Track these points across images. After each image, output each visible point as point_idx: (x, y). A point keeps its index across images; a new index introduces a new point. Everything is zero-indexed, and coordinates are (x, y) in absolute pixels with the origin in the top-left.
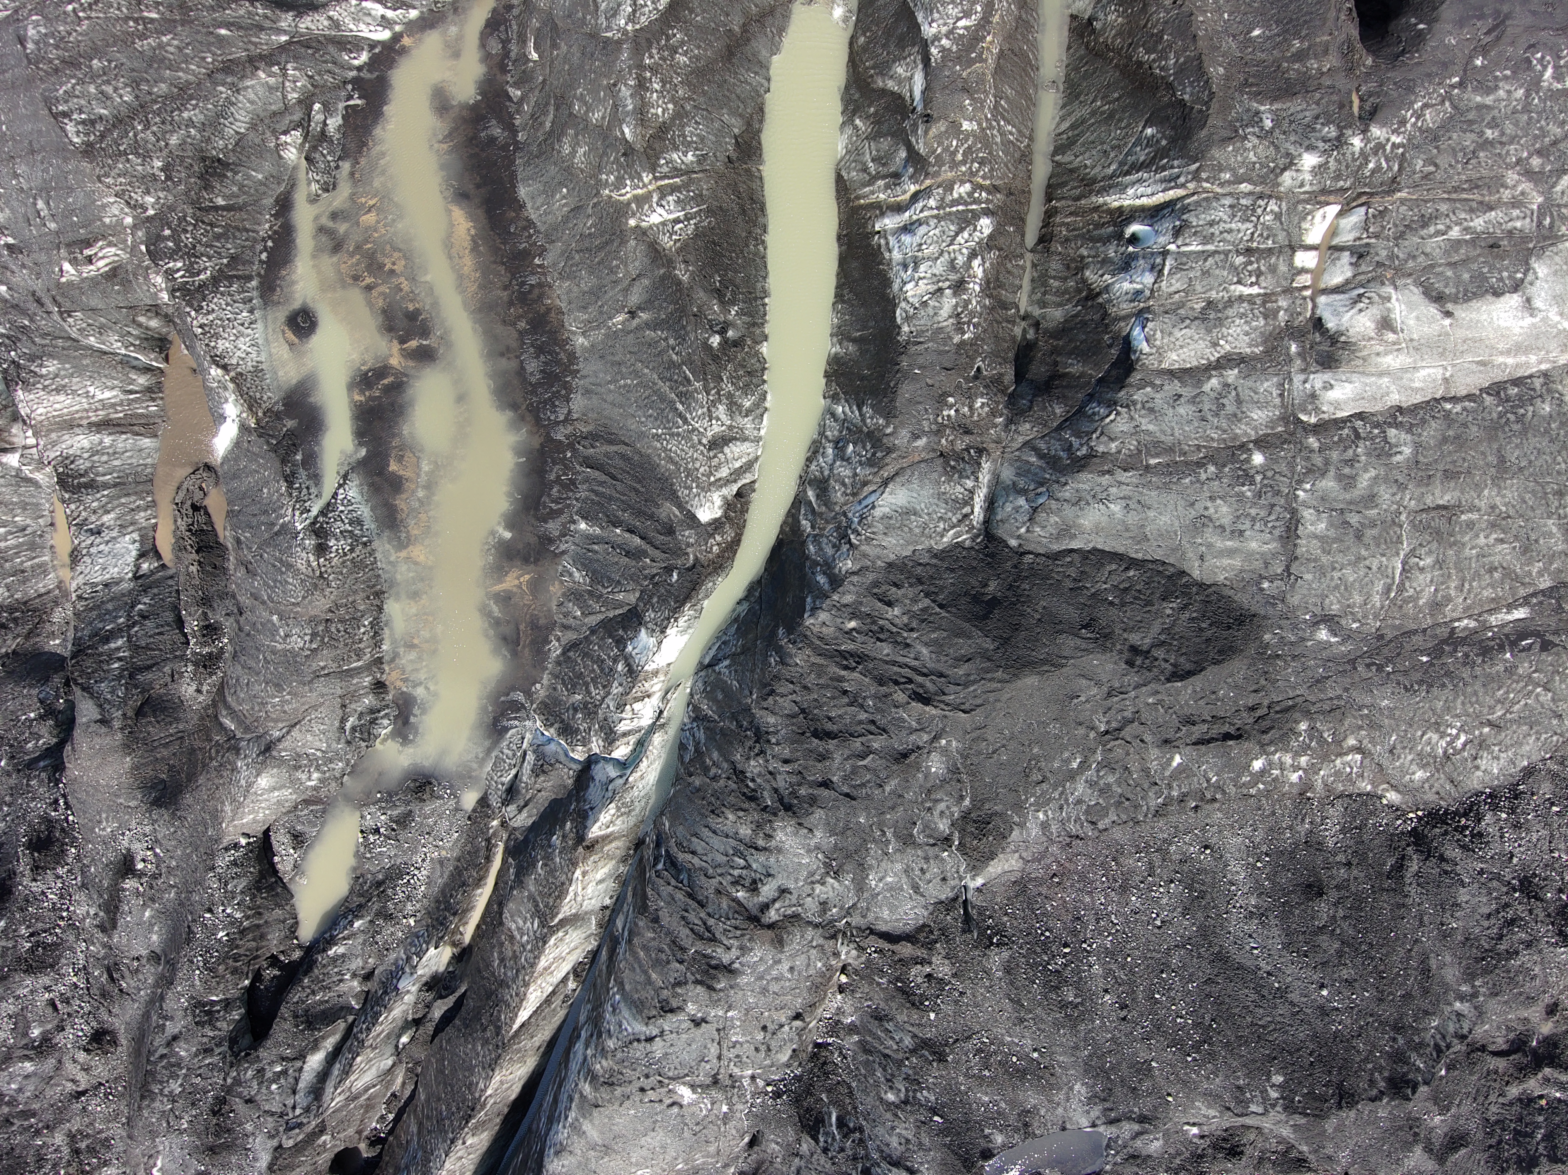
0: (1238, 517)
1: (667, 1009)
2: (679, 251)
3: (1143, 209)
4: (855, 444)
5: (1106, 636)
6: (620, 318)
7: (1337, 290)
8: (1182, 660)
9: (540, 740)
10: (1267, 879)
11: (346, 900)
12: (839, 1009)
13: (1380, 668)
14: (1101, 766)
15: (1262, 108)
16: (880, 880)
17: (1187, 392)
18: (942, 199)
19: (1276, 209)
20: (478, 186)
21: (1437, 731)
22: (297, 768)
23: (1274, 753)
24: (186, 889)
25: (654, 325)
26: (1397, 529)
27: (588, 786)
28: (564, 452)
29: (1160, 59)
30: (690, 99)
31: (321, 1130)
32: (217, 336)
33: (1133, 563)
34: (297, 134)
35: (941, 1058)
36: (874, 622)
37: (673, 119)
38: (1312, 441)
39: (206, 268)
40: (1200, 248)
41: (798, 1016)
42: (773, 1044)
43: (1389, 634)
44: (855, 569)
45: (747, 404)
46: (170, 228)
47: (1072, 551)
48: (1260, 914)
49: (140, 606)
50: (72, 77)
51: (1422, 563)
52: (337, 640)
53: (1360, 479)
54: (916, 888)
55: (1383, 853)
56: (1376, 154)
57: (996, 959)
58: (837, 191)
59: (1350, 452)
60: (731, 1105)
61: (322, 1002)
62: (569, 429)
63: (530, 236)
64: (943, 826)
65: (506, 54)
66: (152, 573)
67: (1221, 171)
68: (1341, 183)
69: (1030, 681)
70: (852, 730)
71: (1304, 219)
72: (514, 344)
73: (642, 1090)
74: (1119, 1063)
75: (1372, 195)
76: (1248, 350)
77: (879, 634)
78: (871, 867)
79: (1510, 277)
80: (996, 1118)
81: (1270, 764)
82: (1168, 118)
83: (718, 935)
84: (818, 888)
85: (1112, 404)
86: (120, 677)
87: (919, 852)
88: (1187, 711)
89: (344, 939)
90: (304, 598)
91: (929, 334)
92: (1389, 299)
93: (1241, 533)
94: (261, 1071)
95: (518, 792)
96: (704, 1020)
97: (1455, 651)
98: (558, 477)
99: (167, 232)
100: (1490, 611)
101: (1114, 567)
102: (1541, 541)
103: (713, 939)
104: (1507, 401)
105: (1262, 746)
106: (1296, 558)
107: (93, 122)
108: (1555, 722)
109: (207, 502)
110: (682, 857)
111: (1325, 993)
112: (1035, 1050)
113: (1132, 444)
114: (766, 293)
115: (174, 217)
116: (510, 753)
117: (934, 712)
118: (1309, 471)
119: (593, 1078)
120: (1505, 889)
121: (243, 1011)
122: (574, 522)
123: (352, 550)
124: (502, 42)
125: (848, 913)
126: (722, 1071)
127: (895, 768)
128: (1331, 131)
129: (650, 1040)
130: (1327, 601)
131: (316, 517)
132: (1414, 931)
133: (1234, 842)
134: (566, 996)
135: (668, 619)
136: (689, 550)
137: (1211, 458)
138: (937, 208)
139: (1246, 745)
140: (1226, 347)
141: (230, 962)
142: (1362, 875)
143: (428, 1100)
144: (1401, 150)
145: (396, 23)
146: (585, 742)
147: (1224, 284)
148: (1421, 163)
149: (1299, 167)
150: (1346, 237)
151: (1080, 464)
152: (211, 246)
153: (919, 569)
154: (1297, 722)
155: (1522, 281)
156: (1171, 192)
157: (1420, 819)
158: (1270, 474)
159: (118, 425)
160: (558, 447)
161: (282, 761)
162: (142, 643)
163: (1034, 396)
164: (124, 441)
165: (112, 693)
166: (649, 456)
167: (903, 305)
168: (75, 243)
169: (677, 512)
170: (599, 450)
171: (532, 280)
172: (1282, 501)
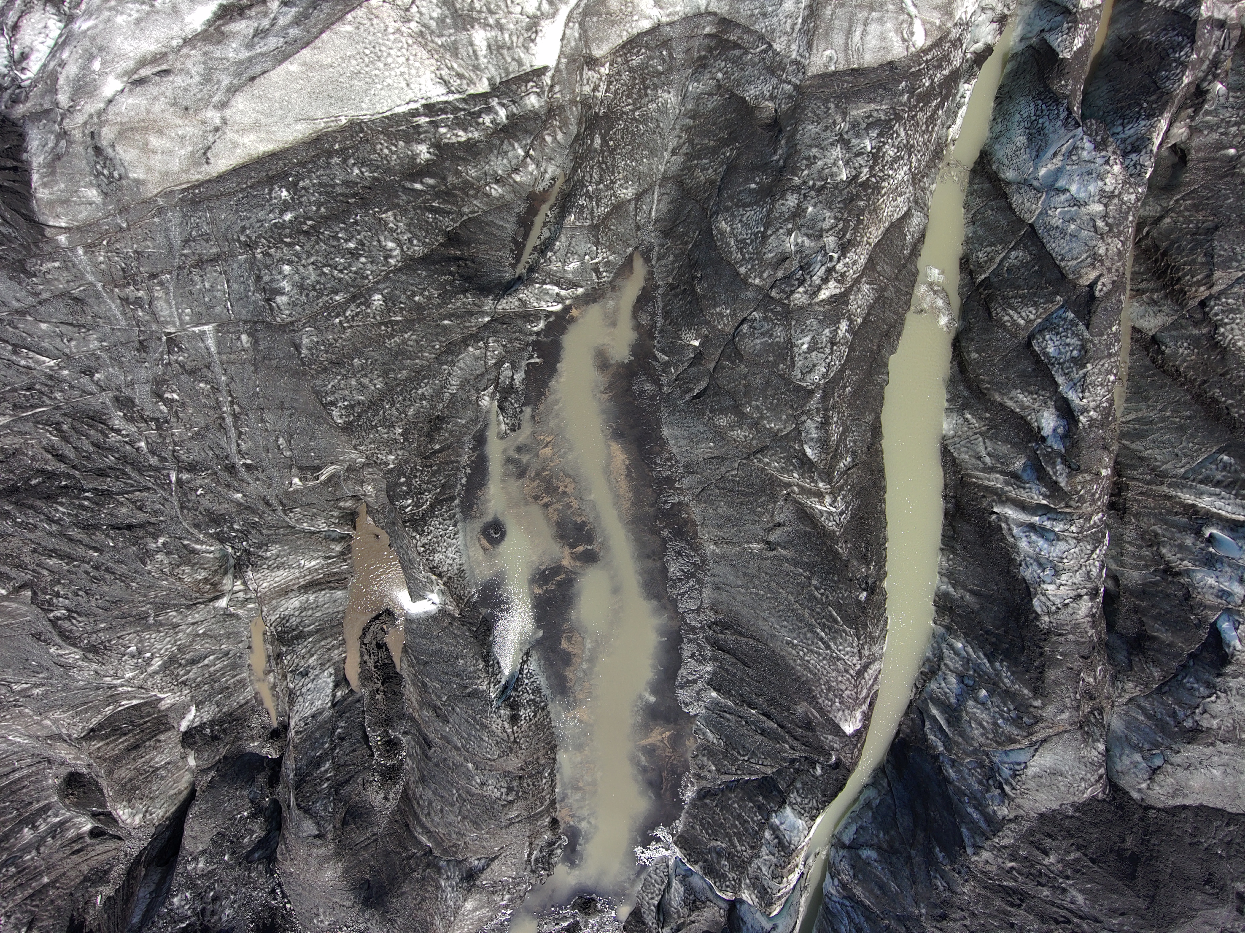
2: (842, 534)
3: (1221, 518)
4: (990, 693)
6: (757, 545)
9: (684, 871)
18: (1083, 527)
20: (631, 427)
22: (494, 893)
28: (697, 634)
30: (850, 415)
32: (434, 551)
33: (1232, 818)
34: (491, 387)
36: (1032, 866)
37: (841, 437)
39: (427, 500)
44: (1011, 816)
45: (878, 633)
46: (404, 476)
47: (1184, 807)
49: (339, 730)
50: (338, 374)
52: (528, 793)
62: (702, 617)
63: (672, 466)
66: (344, 698)
72: (658, 548)
77: (1038, 877)
85: (1212, 688)
86: (330, 794)
90: (500, 757)
91: (1069, 628)
95: (670, 916)
98: (693, 654)
99: (403, 479)
107: (353, 406)
109: (385, 640)
115: (408, 468)
116: (659, 879)
122: (706, 691)
123: (535, 715)
124: (651, 314)
131: (507, 689)
135: (817, 808)
136: (833, 752)
138: (1077, 532)
145: (567, 298)
146: (735, 889)
151: (1190, 735)
152: (431, 482)
153: (1067, 823)
159: (319, 584)
160: (693, 629)
161: (483, 888)
162: (342, 762)
163: (1130, 654)
164: (323, 596)
165: (325, 810)
166: (783, 657)
167: (1043, 599)
168: (307, 468)
169: (816, 714)
170: (729, 637)
171: (673, 500)
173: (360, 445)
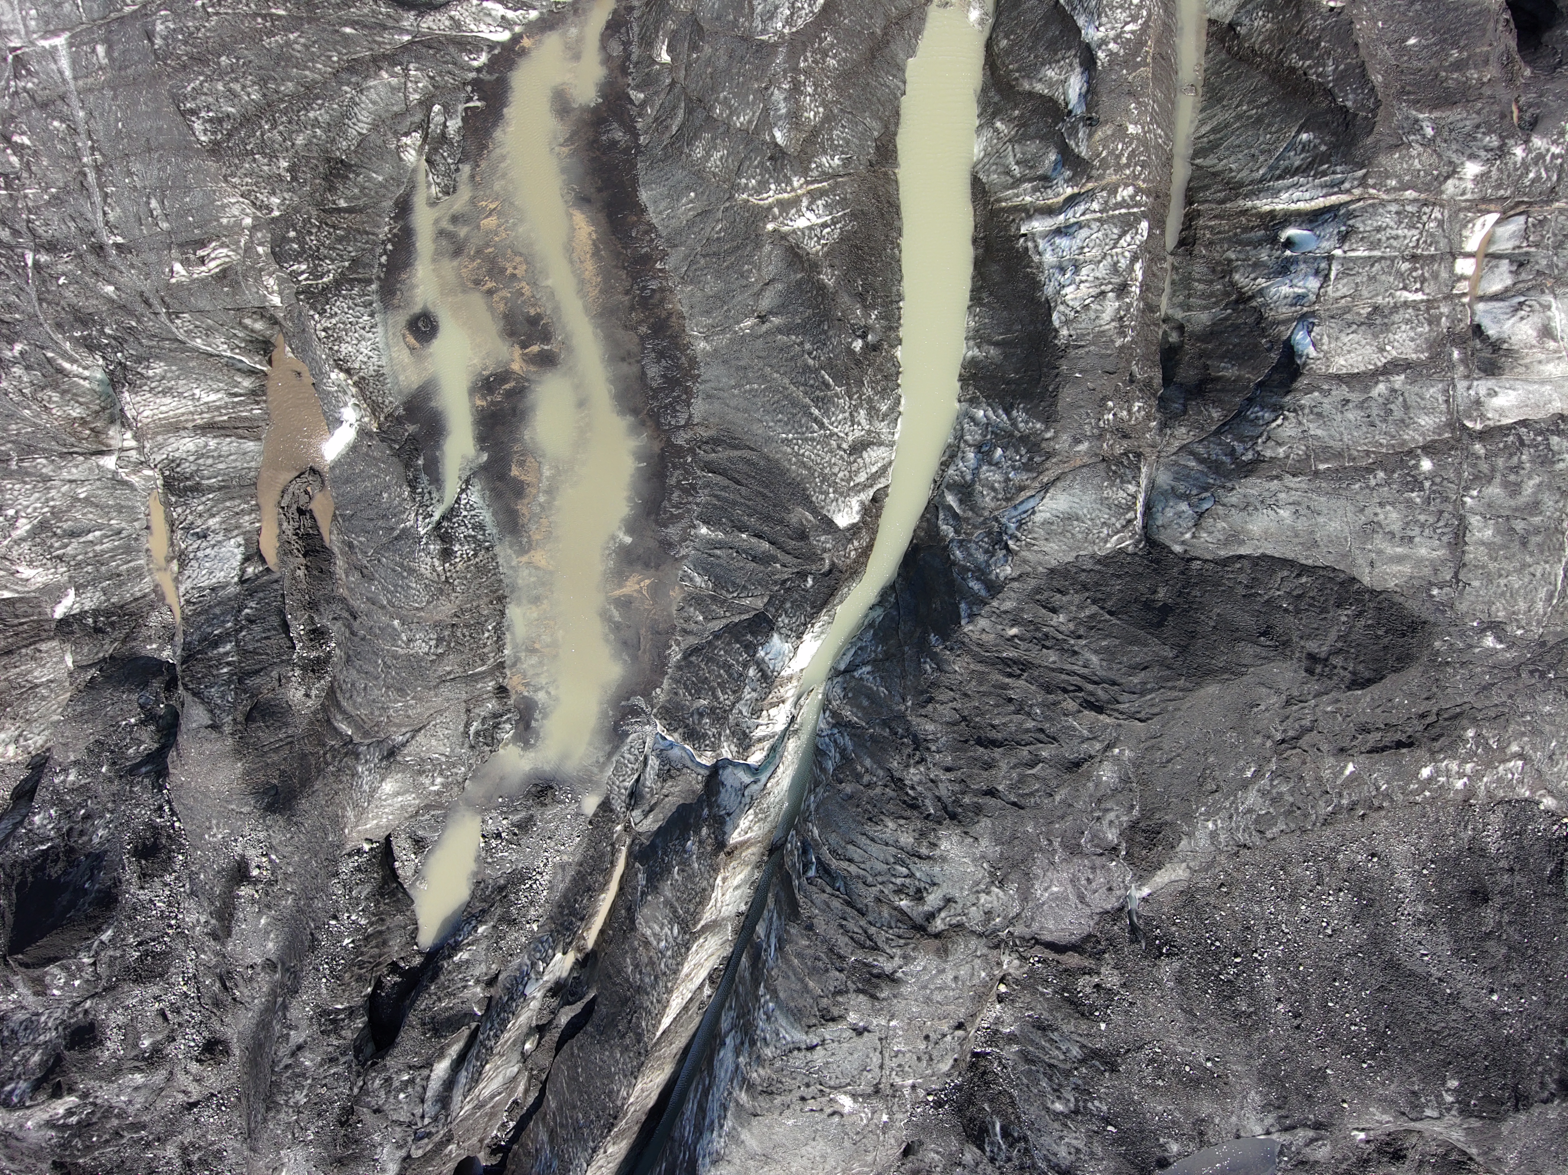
0: (1407, 523)
1: (828, 1018)
2: (827, 254)
3: (1299, 214)
4: (1005, 448)
5: (1285, 644)
6: (748, 323)
7: (1496, 297)
8: (1361, 668)
9: (662, 744)
10: (1434, 886)
11: (468, 905)
12: (997, 1018)
13: (1543, 675)
14: (1275, 775)
15: (1421, 116)
16: (1046, 890)
17: (1355, 397)
18: (1106, 202)
19: (1439, 216)
20: (599, 190)
22: (421, 772)
23: (1442, 761)
24: (307, 895)
25: (787, 330)
26: (1560, 537)
27: (719, 792)
28: (684, 457)
29: (1317, 65)
30: (838, 102)
31: (449, 1139)
32: (340, 340)
33: (1304, 570)
34: (417, 135)
35: (1114, 1069)
36: (1038, 630)
37: (822, 122)
38: (1479, 448)
39: (329, 271)
40: (1366, 253)
41: (960, 1026)
42: (935, 1053)
43: (1551, 641)
44: (1014, 575)
45: (884, 408)
46: (295, 230)
47: (1240, 557)
48: (1429, 921)
49: (247, 611)
50: (200, 74)
52: (463, 645)
53: (1524, 486)
54: (1081, 898)
55: (1542, 858)
56: (1536, 164)
57: (1167, 969)
58: (974, 194)
59: (1515, 459)
60: (891, 1114)
61: (447, 1009)
62: (689, 435)
63: (652, 240)
65: (628, 56)
66: (257, 577)
67: (1387, 178)
68: (1502, 192)
69: (1212, 689)
70: (1018, 738)
71: (1465, 226)
72: (634, 348)
73: (803, 1099)
74: (1294, 1071)
75: (1531, 204)
76: (1414, 356)
77: (1044, 641)
78: (1036, 877)
80: (1171, 1128)
81: (1438, 771)
82: (1327, 124)
83: (880, 944)
84: (983, 898)
85: (1278, 409)
86: (229, 682)
87: (1086, 862)
88: (1363, 719)
89: (469, 944)
90: (428, 602)
91: (1090, 337)
92: (1549, 307)
93: (1411, 539)
94: (388, 1080)
95: (642, 797)
96: (866, 1029)
98: (679, 482)
99: (292, 234)
101: (1286, 573)
103: (876, 948)
105: (1433, 753)
106: (1464, 565)
107: (220, 121)
109: (312, 506)
110: (834, 863)
111: (1495, 997)
112: (1208, 1059)
113: (1301, 449)
114: (901, 298)
115: (299, 219)
116: (632, 758)
117: (1108, 720)
118: (1476, 478)
119: (750, 1087)
121: (366, 1018)
122: (694, 527)
123: (475, 555)
124: (623, 43)
125: (1011, 923)
126: (884, 1080)
127: (1066, 777)
128: (1493, 141)
129: (811, 1048)
130: (1494, 608)
131: (439, 523)
133: (1401, 849)
134: (702, 1003)
135: (805, 624)
136: (825, 555)
137: (1379, 464)
138: (1101, 211)
139: (1418, 753)
140: (1392, 353)
141: (355, 969)
142: (1525, 880)
143: (560, 1108)
144: (1559, 161)
145: (515, 23)
146: (715, 747)
147: (1389, 290)
149: (1461, 175)
150: (1505, 245)
151: (1249, 469)
152: (334, 249)
153: (1084, 576)
154: (1465, 729)
156: (1334, 198)
158: (1438, 480)
159: (223, 428)
160: (679, 451)
161: (406, 766)
162: (250, 648)
163: (1186, 399)
164: (228, 445)
165: (222, 697)
166: (777, 460)
167: (1061, 308)
168: (187, 243)
169: (810, 517)
170: (722, 455)
171: (654, 285)
172: (1450, 508)
173: (233, 175)
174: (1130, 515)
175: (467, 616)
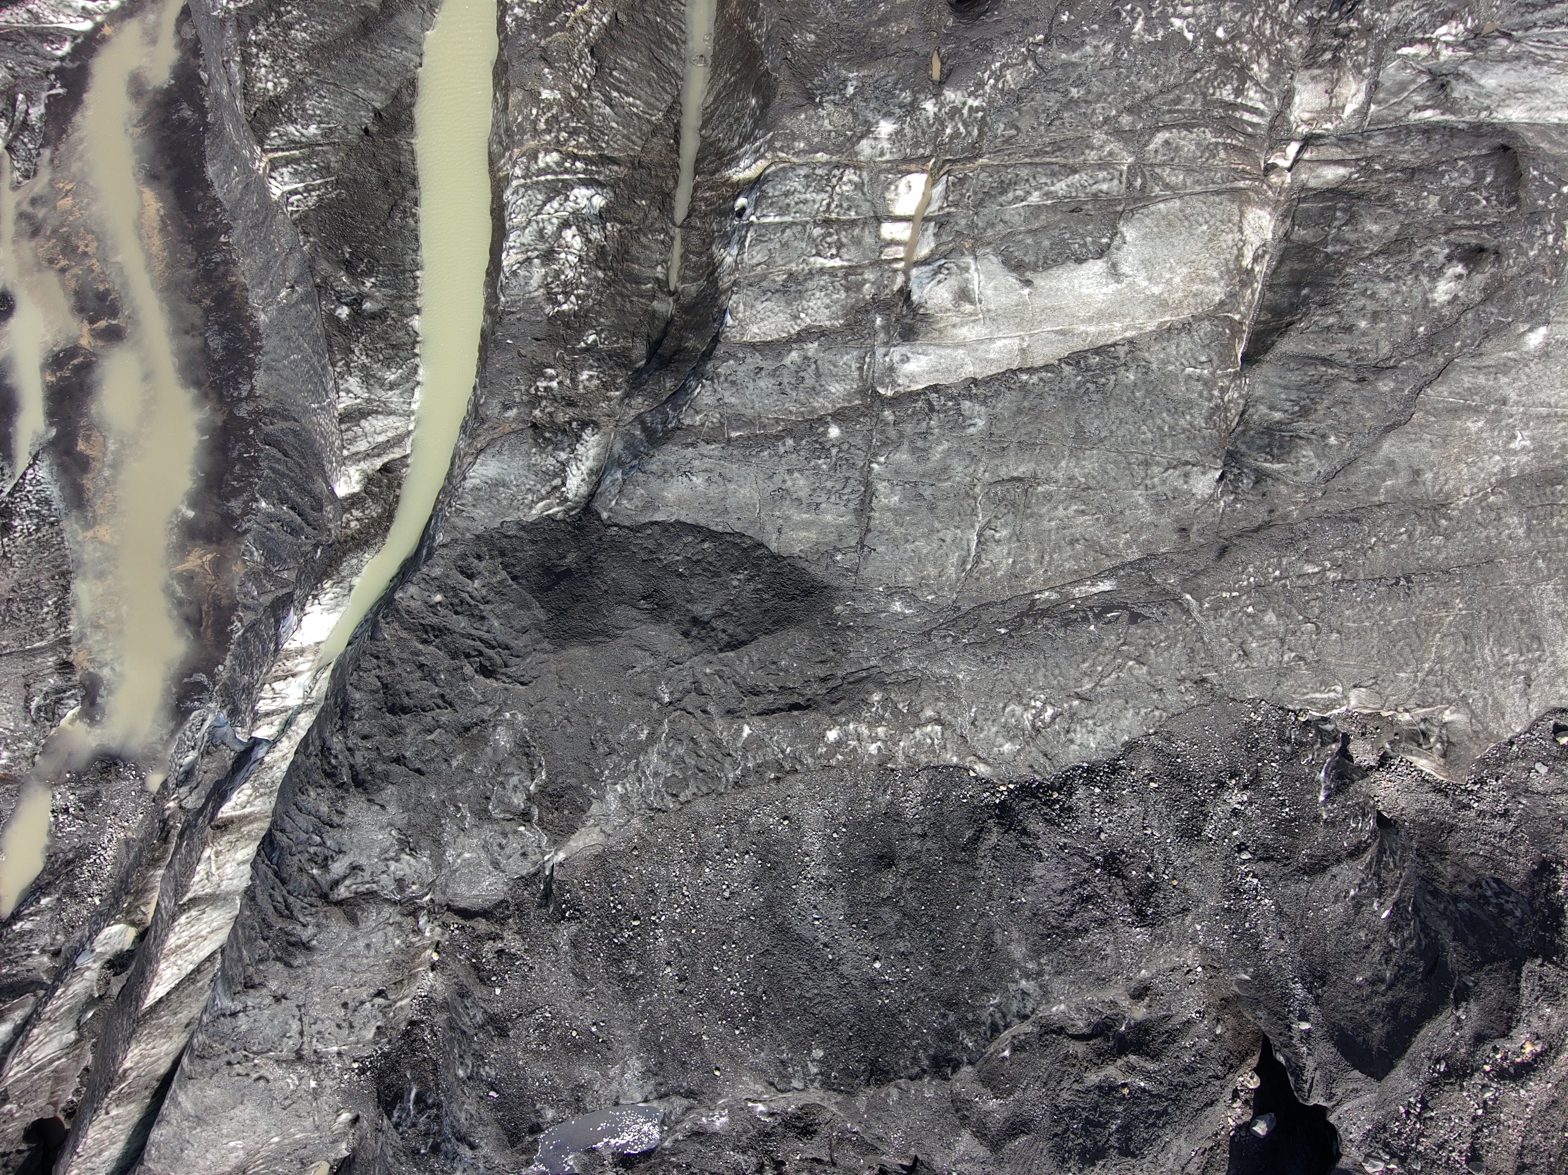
0: (815, 490)
1: (251, 985)
3: (744, 182)
5: (666, 607)
6: (283, 293)
7: (925, 262)
8: (738, 630)
10: (841, 850)
11: (39, 877)
12: (431, 986)
13: (956, 640)
14: (669, 737)
15: (850, 75)
16: (458, 856)
17: (768, 365)
18: (528, 168)
19: (856, 179)
20: (168, 168)
21: (1020, 703)
23: (847, 724)
25: (306, 299)
26: (972, 501)
27: (241, 766)
28: (246, 429)
29: (758, 27)
30: (312, 73)
33: (711, 535)
36: (456, 596)
37: (289, 93)
38: (888, 415)
40: (778, 219)
41: (380, 994)
42: (356, 1021)
43: (966, 606)
45: (390, 377)
47: (653, 523)
48: (829, 885)
51: (997, 535)
52: (19, 620)
53: (933, 452)
54: (495, 864)
55: (961, 825)
56: (952, 118)
57: (565, 933)
59: (924, 425)
60: (319, 1080)
63: (217, 214)
64: (518, 800)
65: (198, 39)
67: (794, 139)
68: (921, 151)
69: (580, 652)
70: (424, 704)
71: (887, 189)
72: (198, 322)
73: (229, 1063)
74: (672, 1037)
75: (953, 162)
76: (829, 323)
77: (458, 605)
78: (447, 843)
79: (1093, 243)
80: (549, 1093)
81: (846, 735)
82: (761, 88)
83: (296, 913)
84: (393, 865)
85: (701, 377)
87: (496, 827)
88: (749, 681)
89: (31, 915)
91: (522, 304)
92: (967, 269)
93: (817, 505)
96: (285, 996)
97: (1036, 623)
98: (241, 454)
100: (1072, 583)
101: (690, 539)
102: (1127, 512)
103: (292, 917)
104: (1087, 370)
105: (832, 716)
106: (870, 530)
108: (1155, 696)
110: (276, 835)
111: (877, 965)
112: (594, 1024)
113: (716, 417)
114: (417, 266)
116: (190, 735)
117: (495, 684)
118: (884, 444)
119: (192, 1051)
120: (1086, 865)
122: (255, 500)
123: (37, 530)
125: (429, 890)
126: (306, 1046)
127: (458, 741)
128: (906, 96)
129: (235, 1015)
130: (900, 573)
132: (982, 904)
133: (814, 813)
134: (214, 975)
135: (307, 596)
136: (331, 526)
137: (789, 431)
138: (525, 177)
139: (817, 715)
140: (806, 320)
142: (936, 846)
144: (980, 114)
147: (803, 256)
148: (1002, 126)
149: (876, 134)
150: (933, 208)
151: (668, 437)
153: (504, 542)
154: (870, 693)
155: (1109, 246)
156: (759, 163)
157: (1011, 792)
158: (845, 447)
160: (241, 424)
166: (309, 431)
169: (325, 488)
170: (277, 427)
171: (218, 258)
172: (857, 474)
174: (557, 482)
175: (25, 590)
